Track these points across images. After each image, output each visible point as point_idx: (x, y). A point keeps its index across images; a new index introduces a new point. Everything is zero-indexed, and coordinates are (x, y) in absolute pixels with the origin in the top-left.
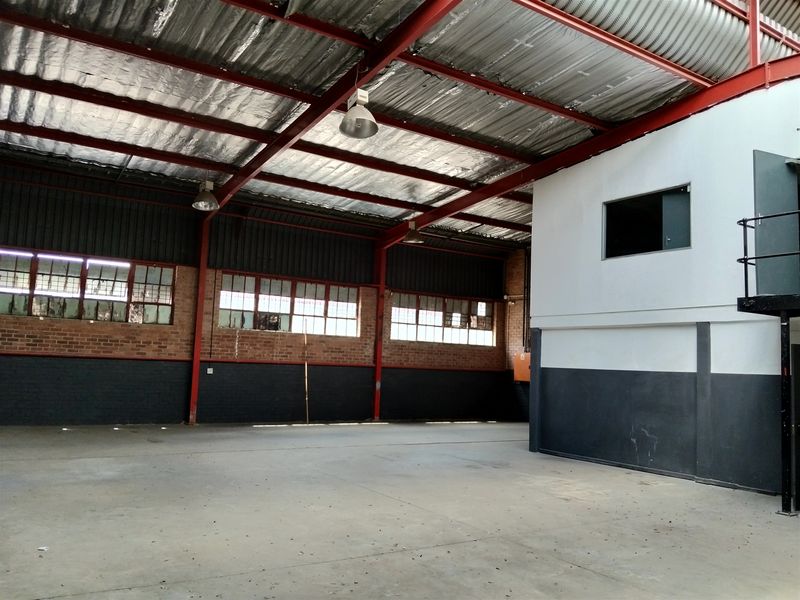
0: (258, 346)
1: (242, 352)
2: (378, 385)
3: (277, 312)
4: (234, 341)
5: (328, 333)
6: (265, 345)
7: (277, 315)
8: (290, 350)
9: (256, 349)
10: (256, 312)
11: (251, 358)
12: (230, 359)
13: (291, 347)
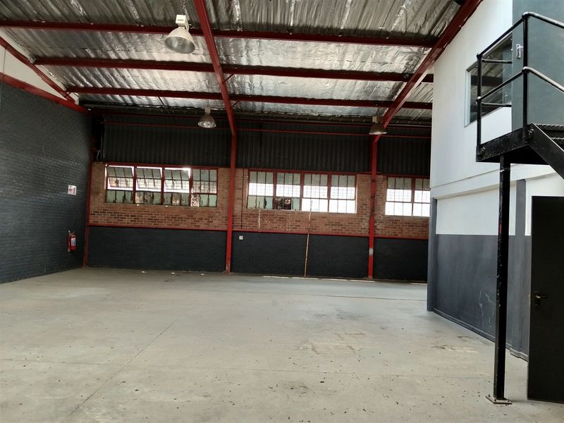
0: (275, 221)
1: (263, 225)
2: (371, 251)
3: (290, 196)
4: (257, 217)
5: (330, 211)
6: (280, 220)
7: (290, 198)
8: (298, 224)
9: (273, 223)
10: (274, 197)
11: (269, 229)
12: (255, 230)
13: (299, 221)
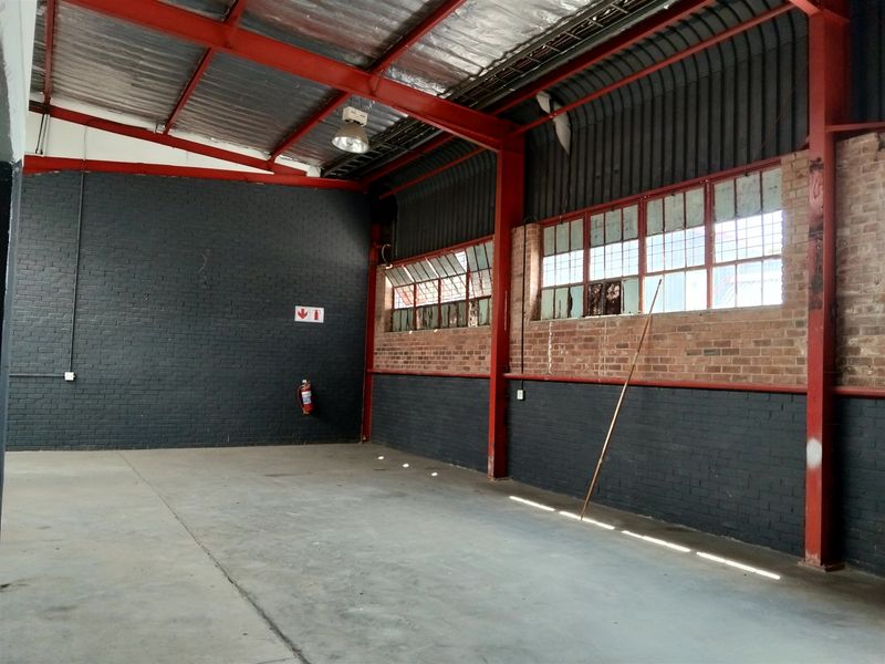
0: (576, 349)
1: (557, 360)
3: (618, 275)
4: (546, 342)
5: (715, 306)
6: (585, 347)
7: (617, 282)
8: (624, 353)
9: (574, 354)
10: (587, 284)
11: (568, 372)
12: (543, 374)
13: (626, 346)
